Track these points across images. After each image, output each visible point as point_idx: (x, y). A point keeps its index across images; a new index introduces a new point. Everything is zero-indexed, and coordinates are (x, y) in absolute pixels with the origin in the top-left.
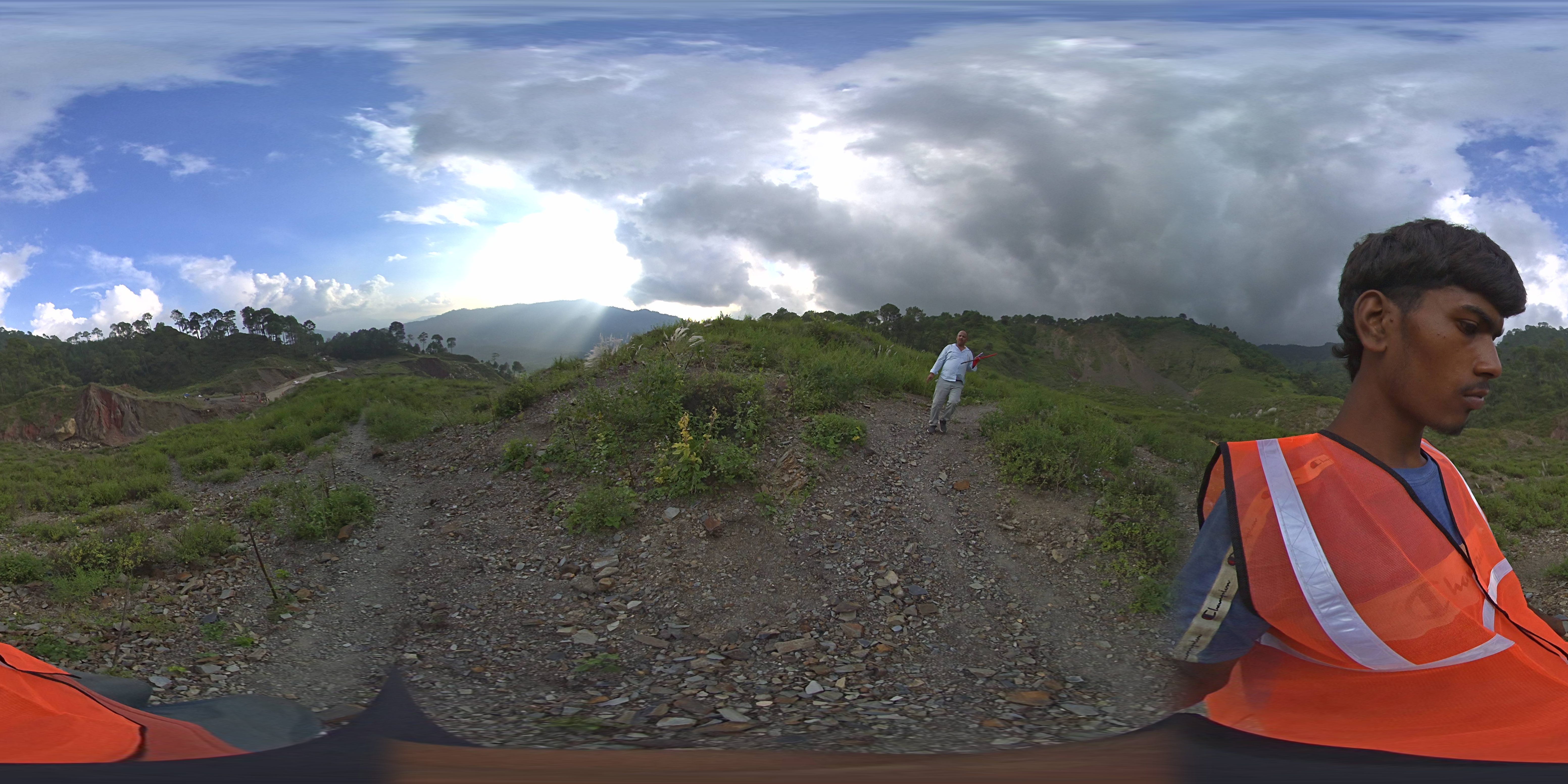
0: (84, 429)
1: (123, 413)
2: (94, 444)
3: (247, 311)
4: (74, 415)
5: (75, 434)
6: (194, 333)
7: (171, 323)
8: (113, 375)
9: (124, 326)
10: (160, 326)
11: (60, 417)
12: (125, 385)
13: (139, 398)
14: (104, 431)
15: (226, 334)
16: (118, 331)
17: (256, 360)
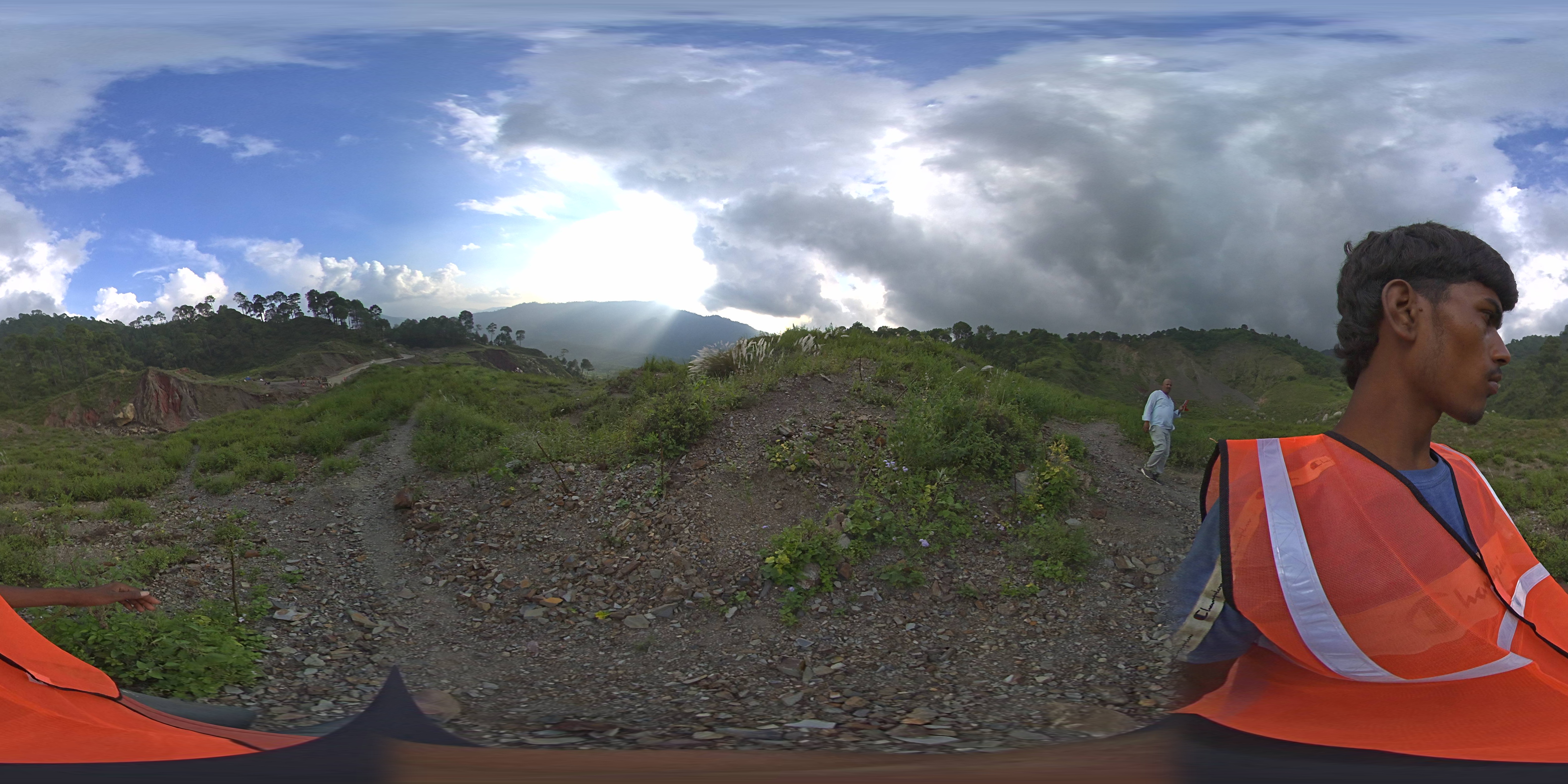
0: (142, 415)
1: (180, 397)
2: (152, 429)
3: (312, 294)
4: (133, 400)
5: (134, 419)
6: (260, 315)
7: (235, 306)
8: (175, 358)
9: (186, 309)
10: (223, 308)
11: (119, 402)
12: (184, 369)
13: (197, 382)
14: (162, 416)
15: (291, 318)
16: (181, 314)
17: (320, 344)
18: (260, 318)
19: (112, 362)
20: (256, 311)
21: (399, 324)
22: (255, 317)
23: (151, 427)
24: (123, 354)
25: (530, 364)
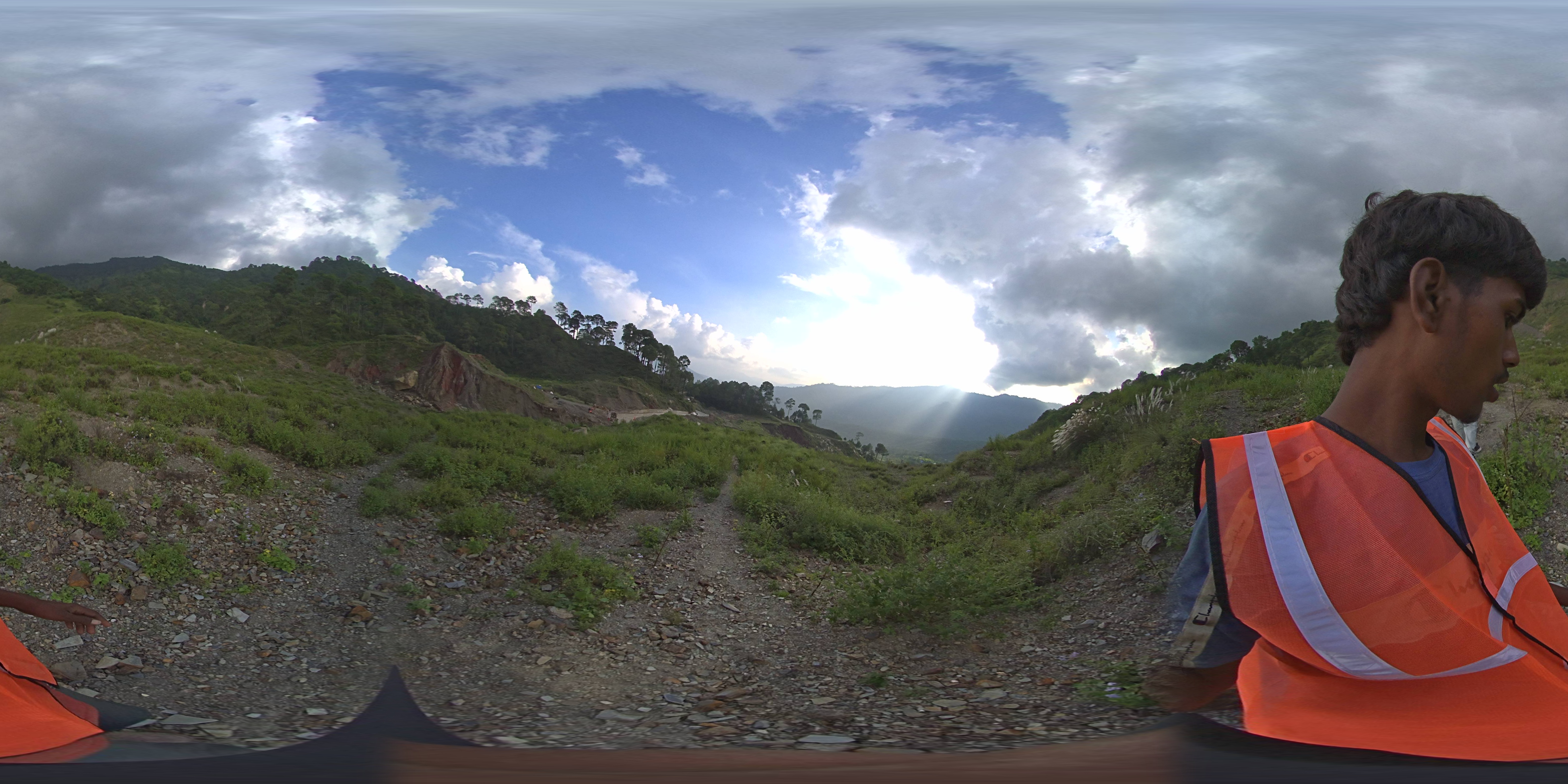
0: (423, 386)
1: (466, 381)
3: (629, 327)
4: (420, 369)
5: (413, 387)
6: (573, 331)
7: (553, 314)
9: (505, 301)
10: (541, 312)
11: (405, 367)
12: (480, 355)
13: (487, 373)
15: (601, 343)
16: (499, 305)
17: (621, 377)
18: (572, 334)
19: (413, 326)
20: (571, 326)
21: (703, 381)
22: (568, 331)
23: (426, 400)
24: (426, 322)
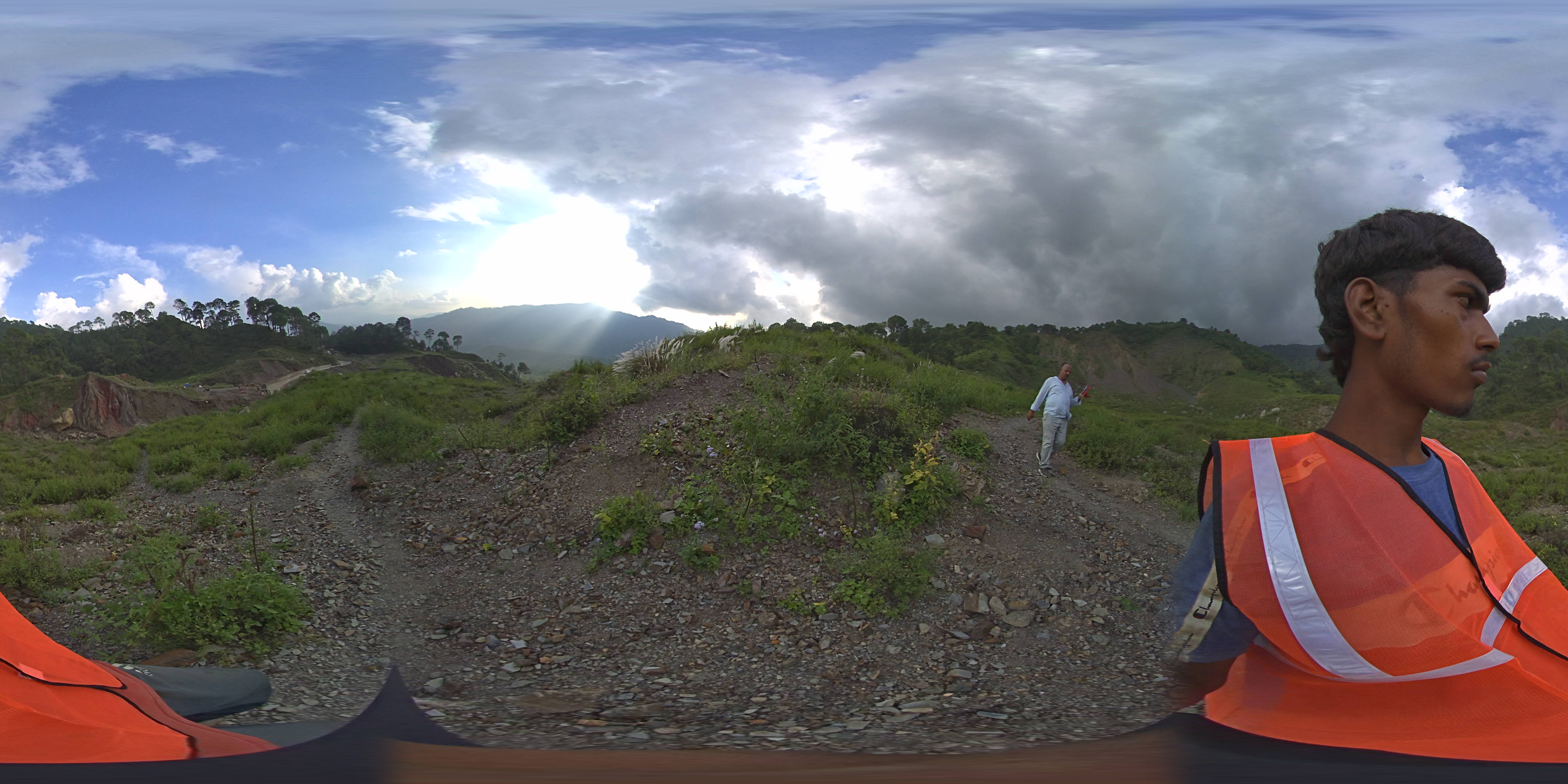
0: (82, 420)
1: (121, 403)
2: (91, 434)
3: (251, 301)
4: (73, 405)
5: (73, 424)
6: (199, 322)
7: (174, 312)
8: (114, 364)
9: (126, 315)
10: (162, 315)
11: (59, 407)
12: (124, 375)
13: (137, 388)
14: (102, 421)
15: (230, 325)
16: (121, 320)
17: (259, 351)
18: (199, 325)
19: (52, 366)
20: (195, 318)
21: (336, 331)
22: (194, 324)
23: (90, 432)
24: (63, 358)
25: (467, 368)
